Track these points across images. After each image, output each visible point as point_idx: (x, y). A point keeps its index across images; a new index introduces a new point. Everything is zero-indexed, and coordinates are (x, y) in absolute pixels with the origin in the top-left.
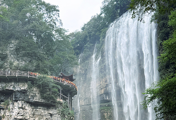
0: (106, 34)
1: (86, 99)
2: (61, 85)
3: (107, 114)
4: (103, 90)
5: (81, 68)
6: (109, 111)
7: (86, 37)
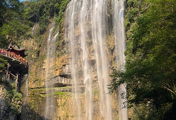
0: (66, 6)
1: (37, 80)
2: (10, 61)
3: (61, 101)
4: (58, 71)
5: (33, 44)
6: (64, 97)
7: (43, 7)
